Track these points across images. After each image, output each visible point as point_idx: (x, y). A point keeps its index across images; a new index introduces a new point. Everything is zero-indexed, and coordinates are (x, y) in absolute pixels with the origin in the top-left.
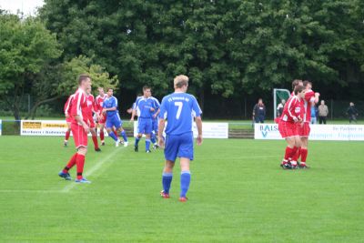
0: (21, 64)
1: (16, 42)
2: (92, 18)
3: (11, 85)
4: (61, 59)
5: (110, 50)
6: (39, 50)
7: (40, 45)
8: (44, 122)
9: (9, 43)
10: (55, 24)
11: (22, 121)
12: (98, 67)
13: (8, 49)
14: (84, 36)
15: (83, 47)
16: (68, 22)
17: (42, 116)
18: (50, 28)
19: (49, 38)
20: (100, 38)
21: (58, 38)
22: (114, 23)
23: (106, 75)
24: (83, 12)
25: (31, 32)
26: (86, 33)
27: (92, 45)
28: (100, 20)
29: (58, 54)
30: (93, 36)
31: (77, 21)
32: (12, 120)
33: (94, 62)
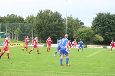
0: (87, 35)
1: (86, 32)
2: (100, 27)
3: (85, 39)
4: (94, 35)
5: (103, 33)
6: (90, 33)
7: (90, 32)
8: (91, 46)
9: (85, 32)
10: (94, 29)
11: (87, 45)
12: (101, 36)
13: (85, 33)
14: (99, 31)
15: (98, 32)
16: (96, 28)
17: (91, 45)
18: (93, 29)
19: (92, 31)
20: (101, 31)
21: (94, 31)
22: (104, 28)
23: (102, 37)
24: (98, 26)
25: (89, 30)
26: (99, 30)
27: (100, 32)
28: (101, 28)
29: (94, 34)
30: (100, 31)
31: (97, 28)
32: (85, 45)
33: (100, 35)
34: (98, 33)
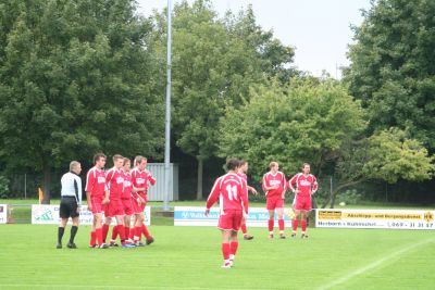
0: (316, 139)
1: (310, 111)
2: (409, 80)
4: (369, 132)
6: (339, 121)
7: (341, 115)
8: (346, 211)
9: (302, 112)
10: (363, 89)
11: (317, 210)
12: (415, 142)
13: (300, 120)
14: (400, 103)
15: (398, 116)
16: (379, 86)
18: (356, 95)
19: (353, 107)
20: (420, 105)
21: (365, 106)
23: (423, 152)
24: (398, 73)
25: (329, 99)
26: (402, 99)
27: (408, 114)
28: (420, 83)
29: (364, 125)
30: (411, 103)
31: (391, 83)
33: (412, 136)
34: (393, 123)
